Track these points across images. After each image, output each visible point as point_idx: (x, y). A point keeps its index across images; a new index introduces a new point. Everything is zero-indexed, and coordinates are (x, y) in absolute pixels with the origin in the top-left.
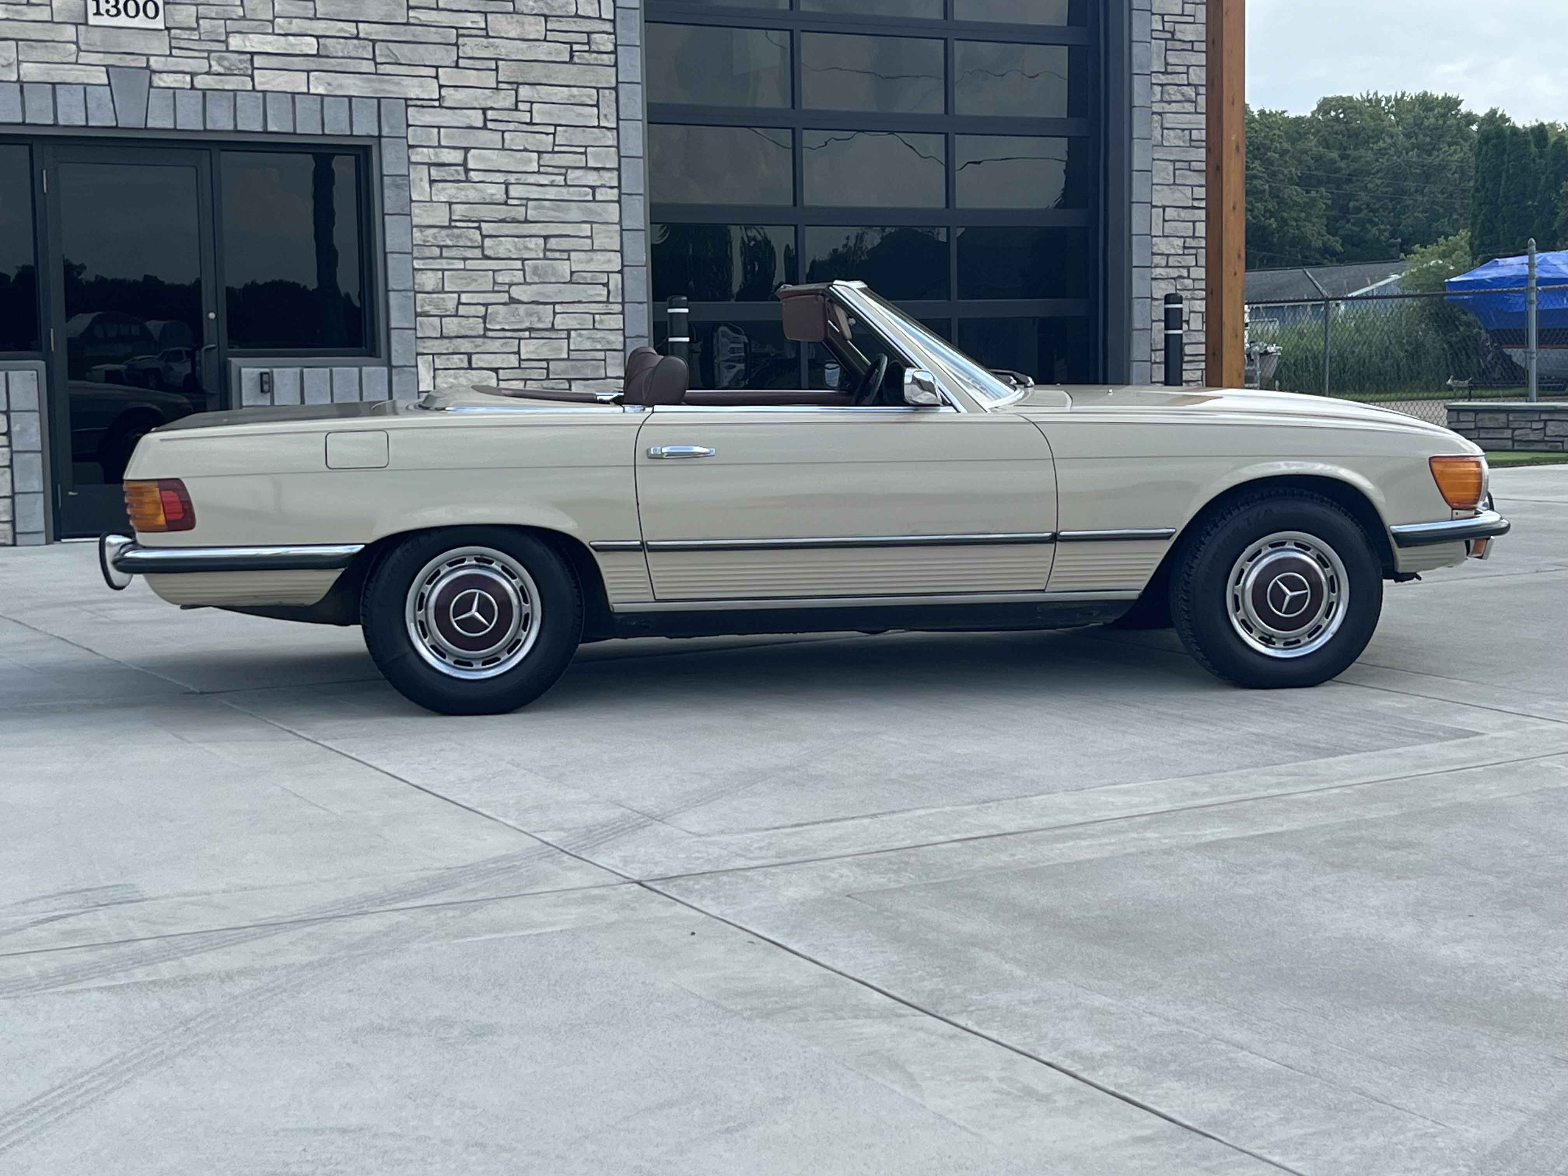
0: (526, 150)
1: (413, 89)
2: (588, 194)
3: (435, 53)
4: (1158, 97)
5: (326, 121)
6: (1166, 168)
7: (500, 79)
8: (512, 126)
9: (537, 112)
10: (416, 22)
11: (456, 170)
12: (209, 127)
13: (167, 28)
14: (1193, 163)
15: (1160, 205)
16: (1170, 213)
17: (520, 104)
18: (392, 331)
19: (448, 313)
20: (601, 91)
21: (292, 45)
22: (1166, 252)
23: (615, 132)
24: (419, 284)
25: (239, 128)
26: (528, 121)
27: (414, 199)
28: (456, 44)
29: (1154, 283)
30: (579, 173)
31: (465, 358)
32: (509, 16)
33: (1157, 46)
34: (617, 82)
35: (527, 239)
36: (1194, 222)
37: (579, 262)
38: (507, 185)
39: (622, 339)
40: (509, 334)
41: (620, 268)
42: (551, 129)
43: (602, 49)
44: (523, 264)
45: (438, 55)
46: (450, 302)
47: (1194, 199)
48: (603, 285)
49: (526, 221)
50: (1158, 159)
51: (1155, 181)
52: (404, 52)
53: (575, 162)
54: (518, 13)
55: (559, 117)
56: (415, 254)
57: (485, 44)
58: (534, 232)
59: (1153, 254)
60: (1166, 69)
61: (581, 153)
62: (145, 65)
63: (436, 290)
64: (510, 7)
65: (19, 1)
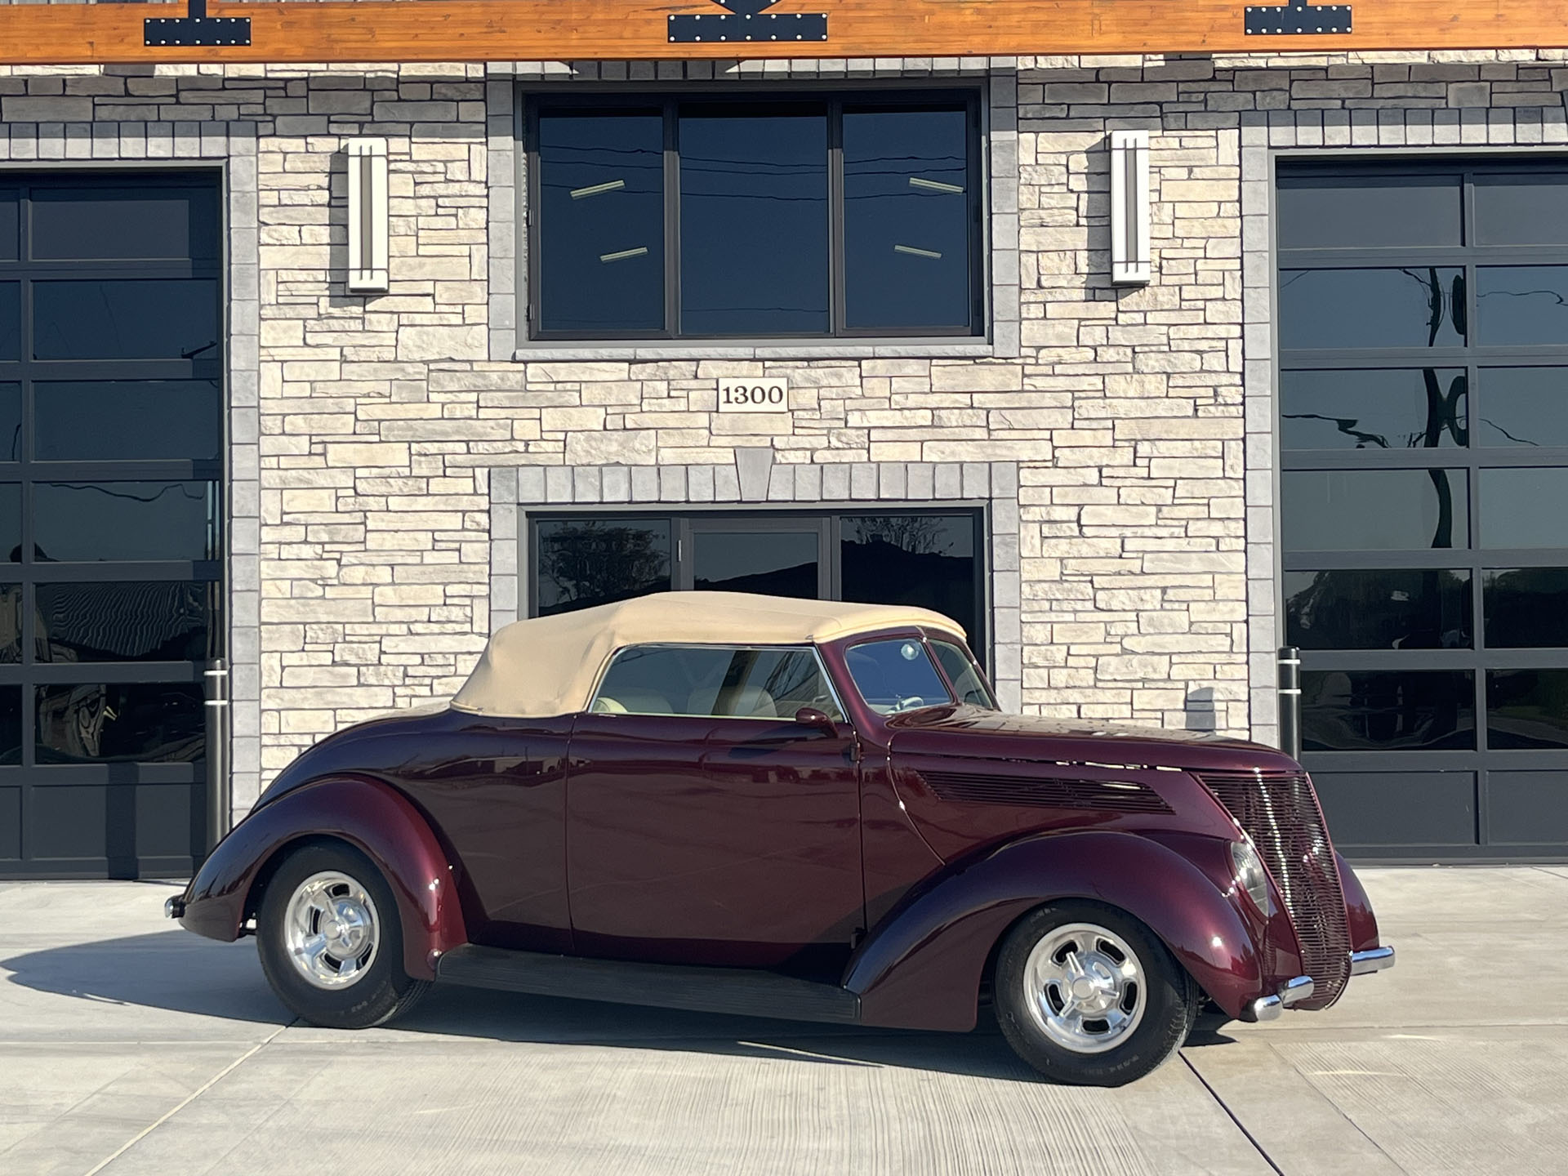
0: (1143, 504)
1: (1025, 452)
2: (1211, 545)
3: (1049, 417)
5: (937, 486)
7: (1116, 437)
8: (1128, 482)
9: (1157, 467)
10: (1032, 388)
11: (1069, 527)
12: (825, 497)
13: (790, 410)
17: (1137, 460)
18: (997, 682)
19: (1057, 665)
20: (1226, 442)
21: (906, 418)
23: (1242, 482)
24: (1027, 637)
25: (853, 497)
26: (1146, 475)
27: (1023, 555)
28: (1073, 407)
30: (1199, 523)
31: (1074, 708)
32: (1128, 377)
34: (1245, 433)
35: (1143, 591)
37: (1198, 612)
38: (1123, 539)
39: (1246, 690)
40: (1120, 685)
41: (1245, 618)
42: (1171, 483)
43: (1229, 402)
44: (1137, 616)
45: (1052, 419)
46: (1059, 654)
48: (1226, 634)
49: (1143, 573)
52: (1017, 418)
53: (1197, 513)
54: (1138, 373)
55: (1180, 471)
56: (1024, 608)
57: (1102, 405)
58: (1148, 584)
61: (1204, 505)
62: (769, 444)
63: (1045, 642)
64: (1130, 368)
65: (660, 395)
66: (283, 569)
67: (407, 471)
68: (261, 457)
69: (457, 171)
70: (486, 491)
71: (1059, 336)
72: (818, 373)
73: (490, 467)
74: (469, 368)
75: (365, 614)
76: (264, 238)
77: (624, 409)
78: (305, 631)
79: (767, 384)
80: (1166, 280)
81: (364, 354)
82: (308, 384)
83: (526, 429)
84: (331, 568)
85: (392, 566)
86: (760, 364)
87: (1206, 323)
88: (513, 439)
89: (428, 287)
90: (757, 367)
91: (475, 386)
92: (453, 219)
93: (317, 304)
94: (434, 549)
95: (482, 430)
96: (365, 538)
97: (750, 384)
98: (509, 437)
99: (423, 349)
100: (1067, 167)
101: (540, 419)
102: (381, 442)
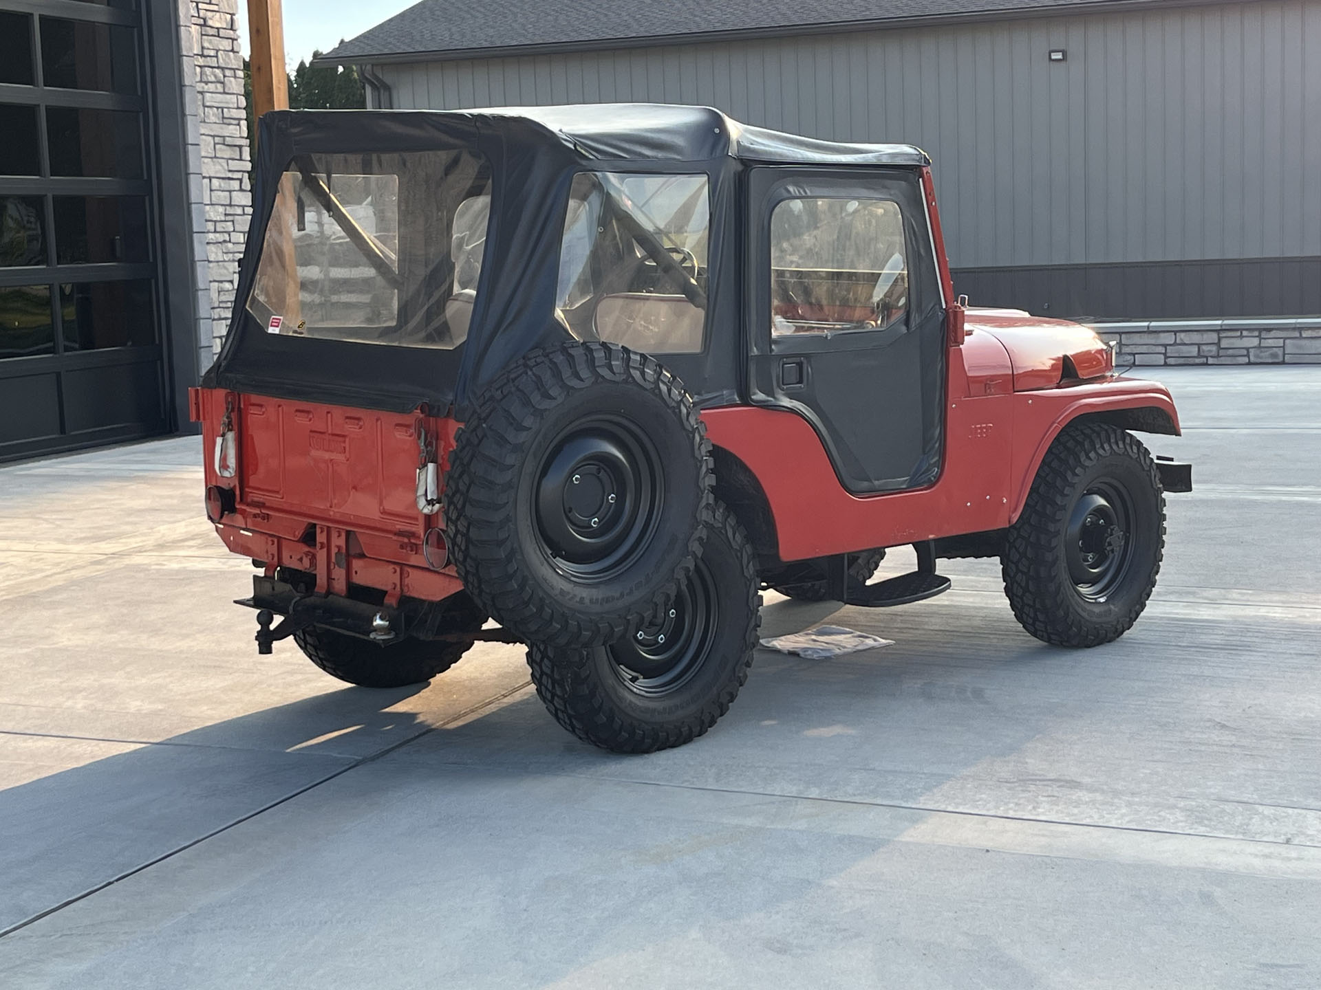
4: (198, 79)
6: (209, 143)
14: (227, 139)
15: (207, 175)
16: (215, 182)
22: (215, 219)
29: (208, 247)
33: (195, 30)
36: (230, 191)
47: (230, 171)
50: (204, 134)
51: (203, 154)
59: (207, 221)
60: (202, 52)
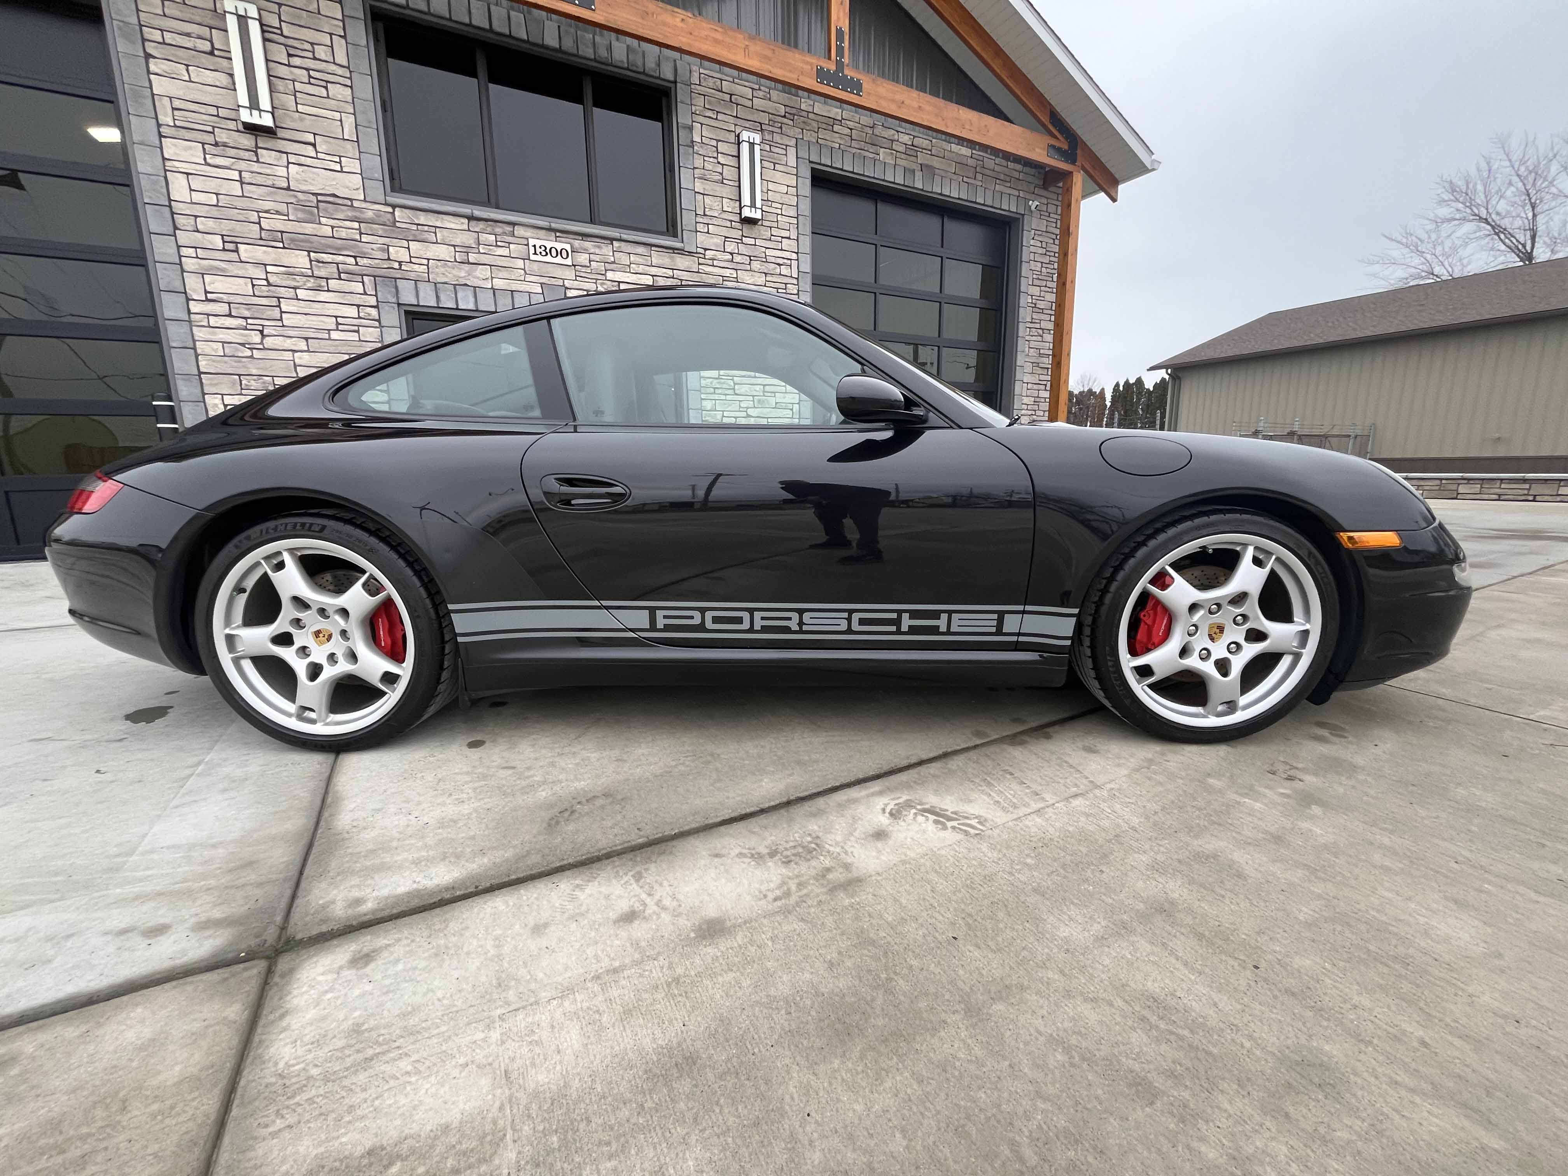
4: (1027, 333)
6: (1029, 366)
10: (702, 271)
13: (573, 265)
15: (1025, 380)
21: (640, 279)
24: (704, 406)
33: (1028, 309)
35: (755, 386)
37: (779, 398)
44: (753, 398)
46: (719, 416)
50: (1026, 361)
51: (1024, 371)
54: (752, 271)
56: (702, 391)
58: (759, 383)
62: (562, 284)
63: (712, 409)
64: (748, 267)
65: (490, 243)
66: (215, 334)
67: (309, 272)
68: (179, 247)
69: (321, 52)
70: (374, 293)
71: (716, 245)
72: (588, 245)
73: (374, 277)
74: (350, 203)
75: (289, 371)
76: (152, 68)
77: (467, 249)
78: (241, 381)
79: (559, 246)
80: (765, 223)
81: (259, 179)
82: (214, 196)
83: (398, 253)
84: (256, 338)
85: (306, 339)
86: (553, 234)
87: (782, 250)
88: (389, 259)
89: (310, 138)
90: (551, 236)
91: (356, 217)
92: (324, 90)
93: (213, 133)
94: (337, 329)
95: (365, 250)
96: (281, 317)
97: (549, 245)
98: (386, 257)
99: (311, 183)
100: (717, 147)
101: (408, 248)
102: (284, 248)
